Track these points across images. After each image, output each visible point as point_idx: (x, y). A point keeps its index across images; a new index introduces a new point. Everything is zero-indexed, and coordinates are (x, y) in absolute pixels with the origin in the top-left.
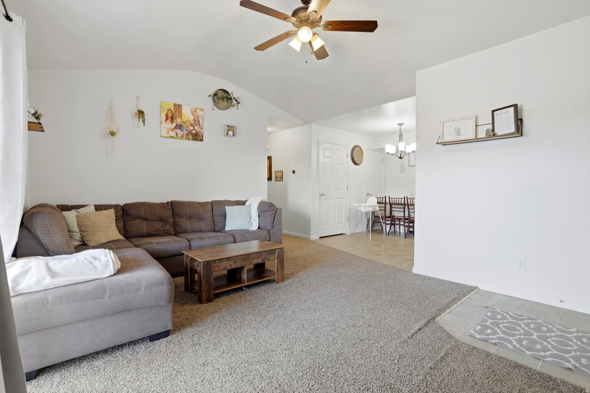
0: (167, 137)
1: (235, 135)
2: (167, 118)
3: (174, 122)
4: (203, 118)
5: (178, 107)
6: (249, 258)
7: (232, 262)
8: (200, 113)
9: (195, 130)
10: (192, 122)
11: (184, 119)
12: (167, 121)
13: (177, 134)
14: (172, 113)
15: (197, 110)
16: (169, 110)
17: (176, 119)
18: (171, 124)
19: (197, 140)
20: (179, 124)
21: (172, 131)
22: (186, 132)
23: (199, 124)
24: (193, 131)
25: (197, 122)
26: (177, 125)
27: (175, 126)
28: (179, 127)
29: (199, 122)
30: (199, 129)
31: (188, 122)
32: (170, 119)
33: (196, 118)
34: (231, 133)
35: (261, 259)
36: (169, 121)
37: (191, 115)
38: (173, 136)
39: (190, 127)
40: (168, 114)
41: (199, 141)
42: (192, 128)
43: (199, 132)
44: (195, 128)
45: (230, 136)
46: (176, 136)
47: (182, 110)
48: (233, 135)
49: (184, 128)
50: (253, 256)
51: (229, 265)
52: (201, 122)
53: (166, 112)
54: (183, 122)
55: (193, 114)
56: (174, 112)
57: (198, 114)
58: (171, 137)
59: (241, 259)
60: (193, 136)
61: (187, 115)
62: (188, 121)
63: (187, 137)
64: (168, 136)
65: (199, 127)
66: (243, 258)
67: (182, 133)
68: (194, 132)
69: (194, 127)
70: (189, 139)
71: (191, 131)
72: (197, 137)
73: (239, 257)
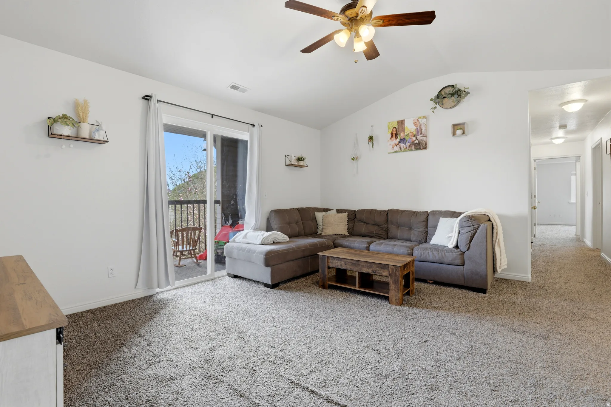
0: (393, 153)
1: (466, 132)
2: (392, 136)
3: (398, 137)
4: (426, 125)
5: (401, 123)
6: (359, 265)
7: (343, 263)
8: (423, 121)
9: (418, 140)
10: (415, 133)
11: (407, 132)
12: (392, 139)
13: (400, 148)
14: (396, 130)
15: (419, 120)
16: (393, 128)
17: (400, 134)
18: (395, 140)
19: (420, 149)
20: (402, 139)
21: (396, 146)
22: (408, 144)
23: (422, 132)
24: (415, 141)
25: (419, 131)
26: (401, 139)
27: (399, 141)
28: (403, 141)
29: (422, 130)
30: (422, 138)
31: (410, 134)
32: (394, 136)
33: (418, 128)
34: (459, 132)
35: (372, 270)
36: (394, 138)
37: (414, 126)
38: (398, 150)
39: (412, 138)
40: (393, 132)
41: (422, 149)
42: (414, 139)
43: (422, 140)
44: (418, 137)
45: (459, 136)
46: (399, 150)
47: (404, 124)
48: (463, 133)
49: (406, 141)
50: (363, 264)
51: (340, 264)
52: (423, 131)
53: (391, 131)
54: (406, 135)
55: (415, 125)
56: (398, 128)
57: (421, 123)
58: (396, 152)
59: (351, 263)
60: (415, 146)
61: (410, 127)
62: (411, 132)
63: (410, 148)
64: (393, 151)
65: (421, 135)
66: (352, 263)
67: (405, 145)
68: (417, 141)
69: (416, 138)
70: (412, 150)
71: (413, 142)
72: (420, 146)
73: (349, 261)
